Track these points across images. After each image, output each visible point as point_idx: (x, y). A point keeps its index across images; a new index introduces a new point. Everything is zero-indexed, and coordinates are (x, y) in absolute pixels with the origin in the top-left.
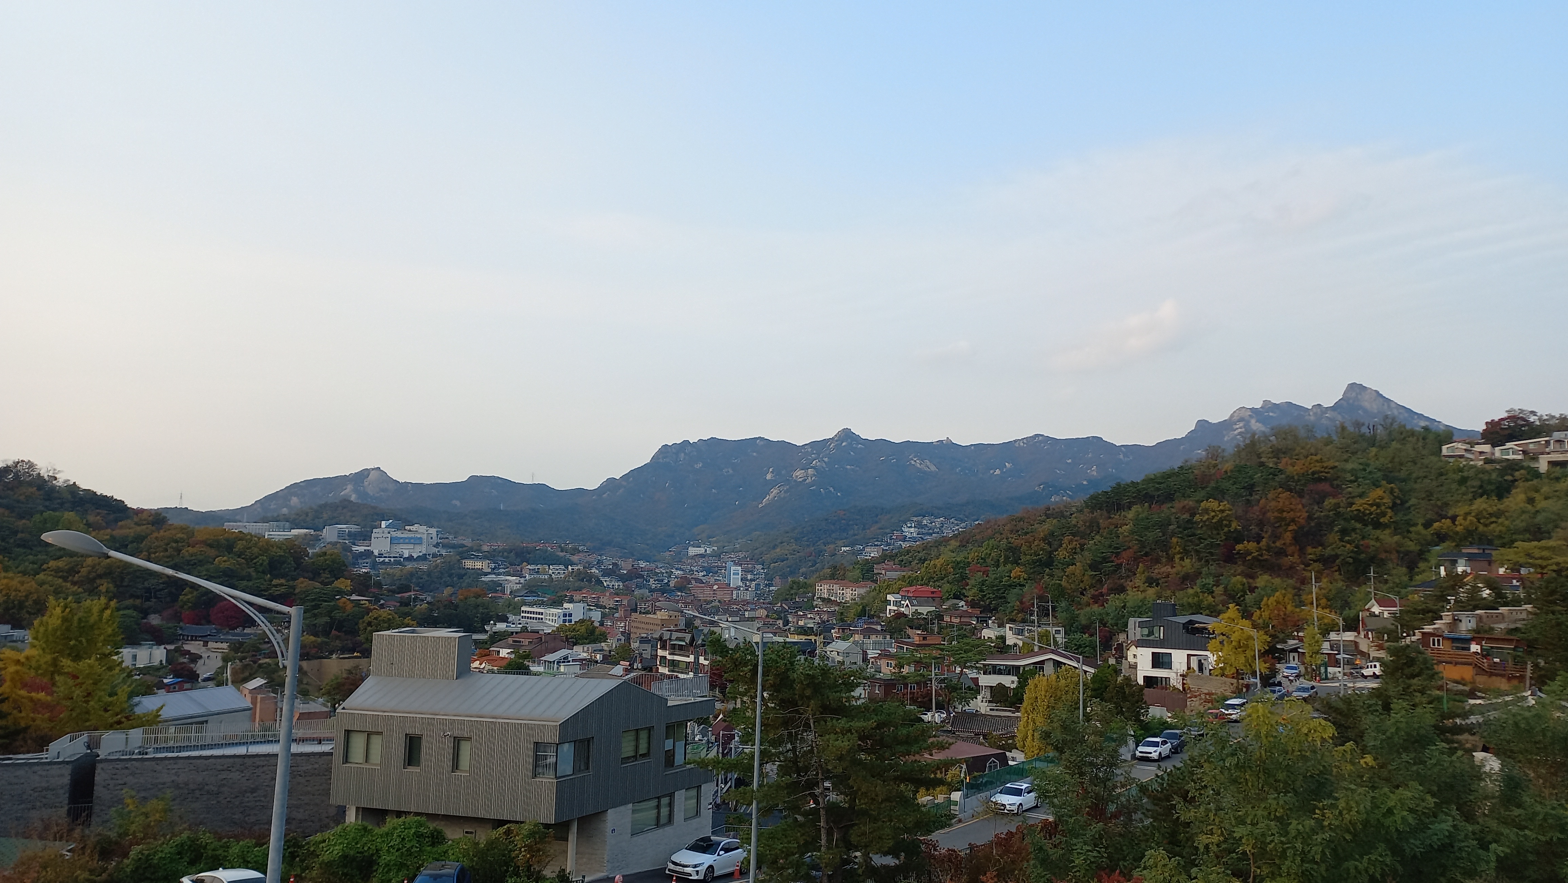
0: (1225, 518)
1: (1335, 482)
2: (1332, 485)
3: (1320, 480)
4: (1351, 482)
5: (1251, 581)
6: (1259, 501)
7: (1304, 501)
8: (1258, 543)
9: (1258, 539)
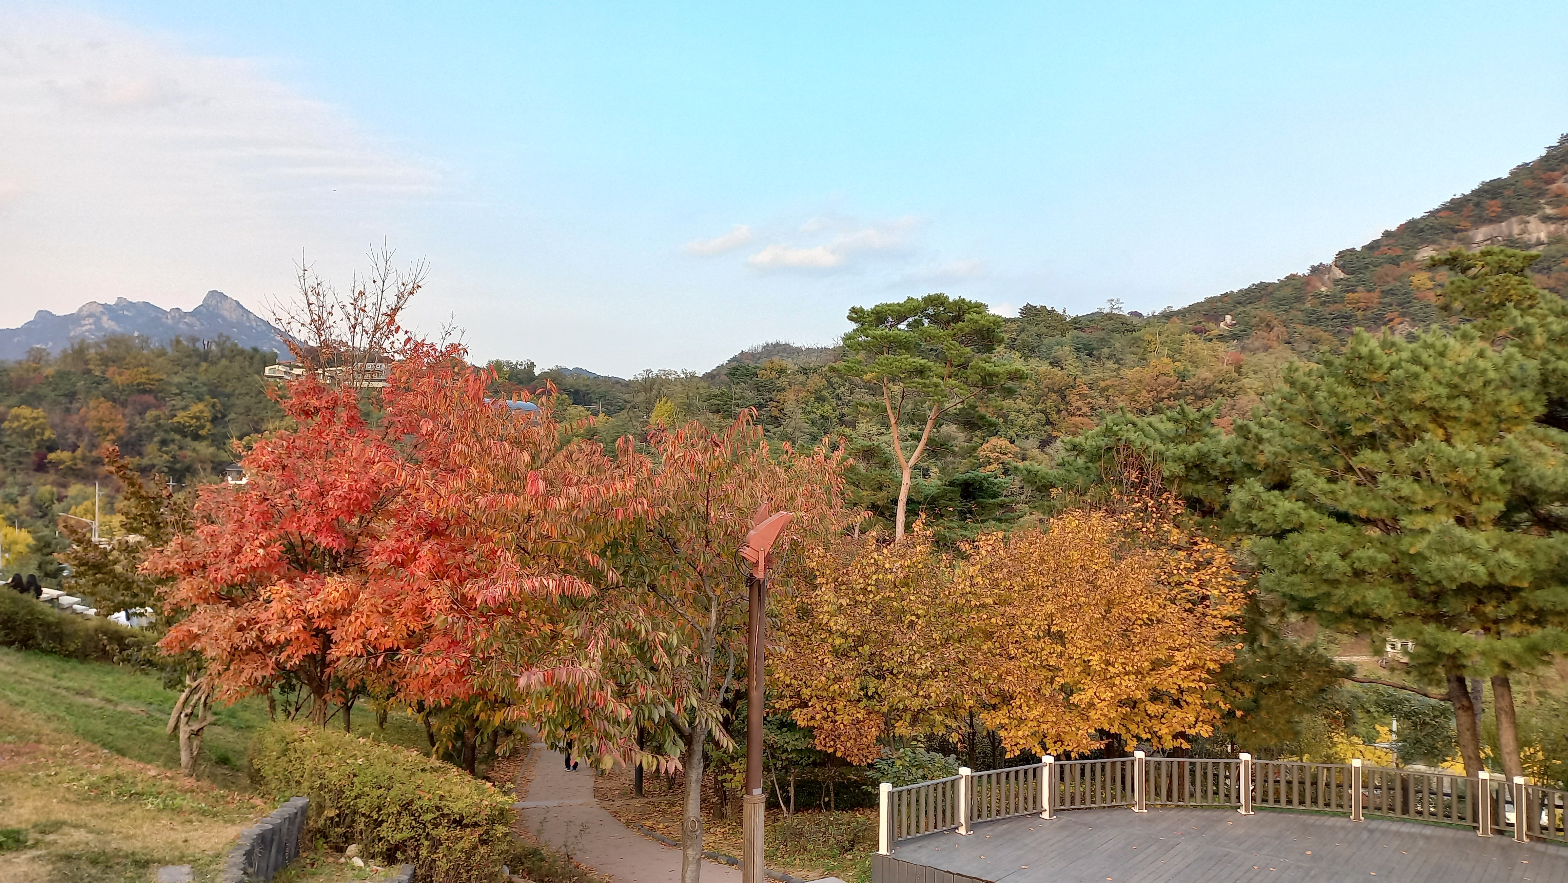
0: (39, 426)
1: (160, 395)
2: (156, 398)
3: (144, 392)
4: (176, 394)
5: (62, 490)
6: (79, 410)
7: (127, 411)
8: (74, 451)
9: (74, 448)
